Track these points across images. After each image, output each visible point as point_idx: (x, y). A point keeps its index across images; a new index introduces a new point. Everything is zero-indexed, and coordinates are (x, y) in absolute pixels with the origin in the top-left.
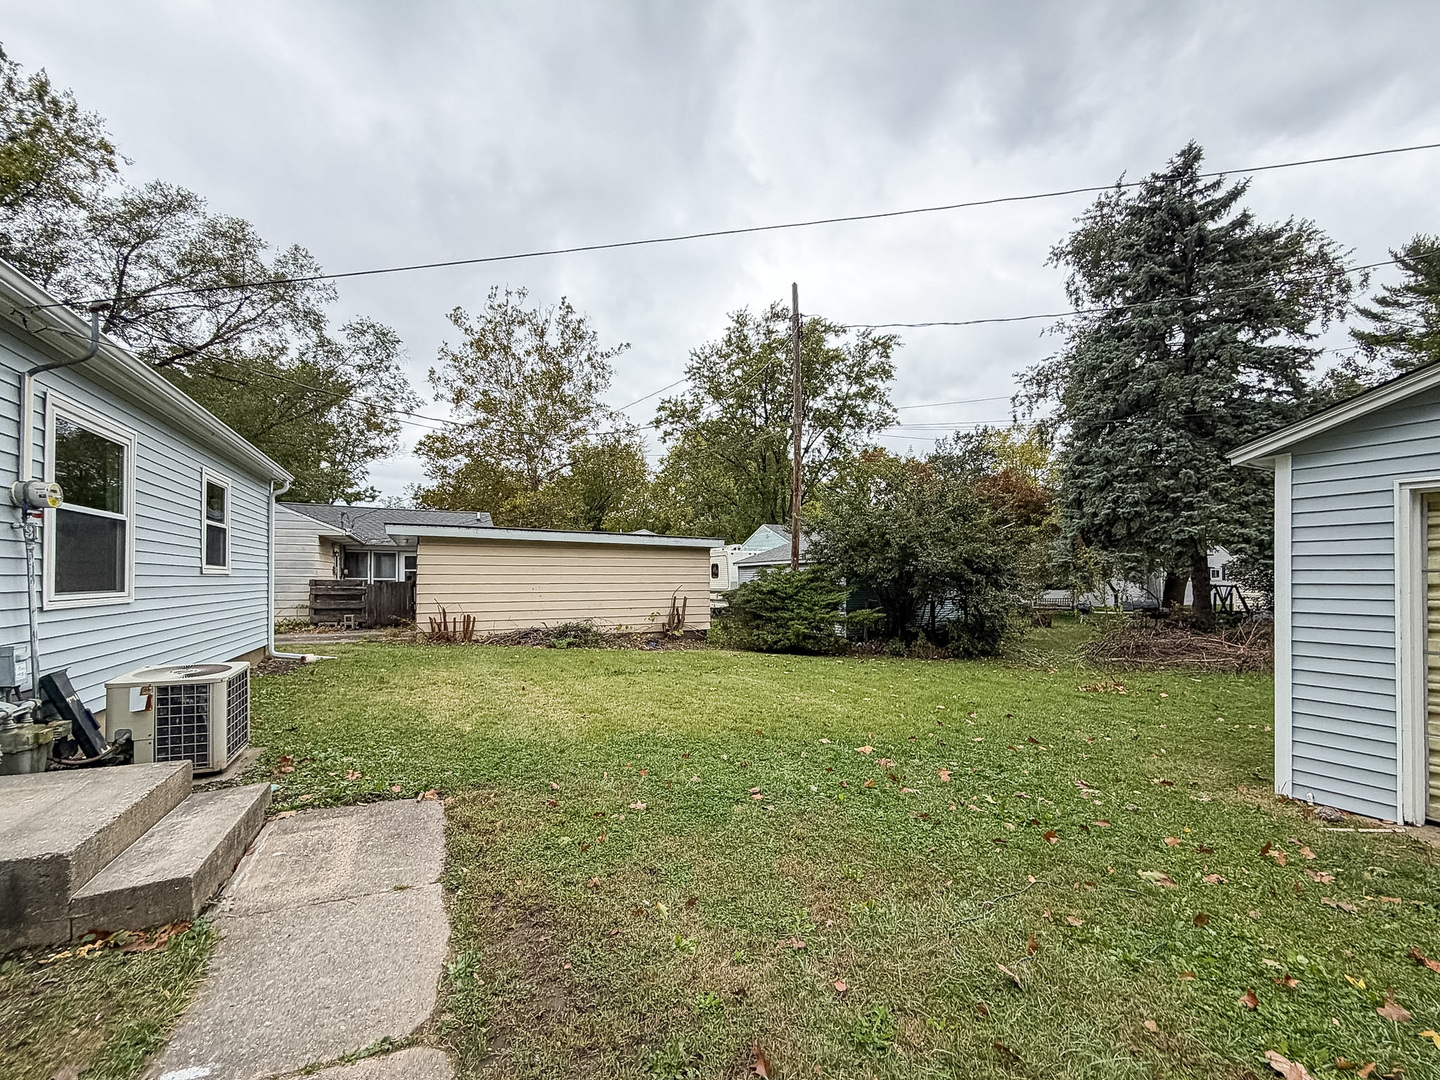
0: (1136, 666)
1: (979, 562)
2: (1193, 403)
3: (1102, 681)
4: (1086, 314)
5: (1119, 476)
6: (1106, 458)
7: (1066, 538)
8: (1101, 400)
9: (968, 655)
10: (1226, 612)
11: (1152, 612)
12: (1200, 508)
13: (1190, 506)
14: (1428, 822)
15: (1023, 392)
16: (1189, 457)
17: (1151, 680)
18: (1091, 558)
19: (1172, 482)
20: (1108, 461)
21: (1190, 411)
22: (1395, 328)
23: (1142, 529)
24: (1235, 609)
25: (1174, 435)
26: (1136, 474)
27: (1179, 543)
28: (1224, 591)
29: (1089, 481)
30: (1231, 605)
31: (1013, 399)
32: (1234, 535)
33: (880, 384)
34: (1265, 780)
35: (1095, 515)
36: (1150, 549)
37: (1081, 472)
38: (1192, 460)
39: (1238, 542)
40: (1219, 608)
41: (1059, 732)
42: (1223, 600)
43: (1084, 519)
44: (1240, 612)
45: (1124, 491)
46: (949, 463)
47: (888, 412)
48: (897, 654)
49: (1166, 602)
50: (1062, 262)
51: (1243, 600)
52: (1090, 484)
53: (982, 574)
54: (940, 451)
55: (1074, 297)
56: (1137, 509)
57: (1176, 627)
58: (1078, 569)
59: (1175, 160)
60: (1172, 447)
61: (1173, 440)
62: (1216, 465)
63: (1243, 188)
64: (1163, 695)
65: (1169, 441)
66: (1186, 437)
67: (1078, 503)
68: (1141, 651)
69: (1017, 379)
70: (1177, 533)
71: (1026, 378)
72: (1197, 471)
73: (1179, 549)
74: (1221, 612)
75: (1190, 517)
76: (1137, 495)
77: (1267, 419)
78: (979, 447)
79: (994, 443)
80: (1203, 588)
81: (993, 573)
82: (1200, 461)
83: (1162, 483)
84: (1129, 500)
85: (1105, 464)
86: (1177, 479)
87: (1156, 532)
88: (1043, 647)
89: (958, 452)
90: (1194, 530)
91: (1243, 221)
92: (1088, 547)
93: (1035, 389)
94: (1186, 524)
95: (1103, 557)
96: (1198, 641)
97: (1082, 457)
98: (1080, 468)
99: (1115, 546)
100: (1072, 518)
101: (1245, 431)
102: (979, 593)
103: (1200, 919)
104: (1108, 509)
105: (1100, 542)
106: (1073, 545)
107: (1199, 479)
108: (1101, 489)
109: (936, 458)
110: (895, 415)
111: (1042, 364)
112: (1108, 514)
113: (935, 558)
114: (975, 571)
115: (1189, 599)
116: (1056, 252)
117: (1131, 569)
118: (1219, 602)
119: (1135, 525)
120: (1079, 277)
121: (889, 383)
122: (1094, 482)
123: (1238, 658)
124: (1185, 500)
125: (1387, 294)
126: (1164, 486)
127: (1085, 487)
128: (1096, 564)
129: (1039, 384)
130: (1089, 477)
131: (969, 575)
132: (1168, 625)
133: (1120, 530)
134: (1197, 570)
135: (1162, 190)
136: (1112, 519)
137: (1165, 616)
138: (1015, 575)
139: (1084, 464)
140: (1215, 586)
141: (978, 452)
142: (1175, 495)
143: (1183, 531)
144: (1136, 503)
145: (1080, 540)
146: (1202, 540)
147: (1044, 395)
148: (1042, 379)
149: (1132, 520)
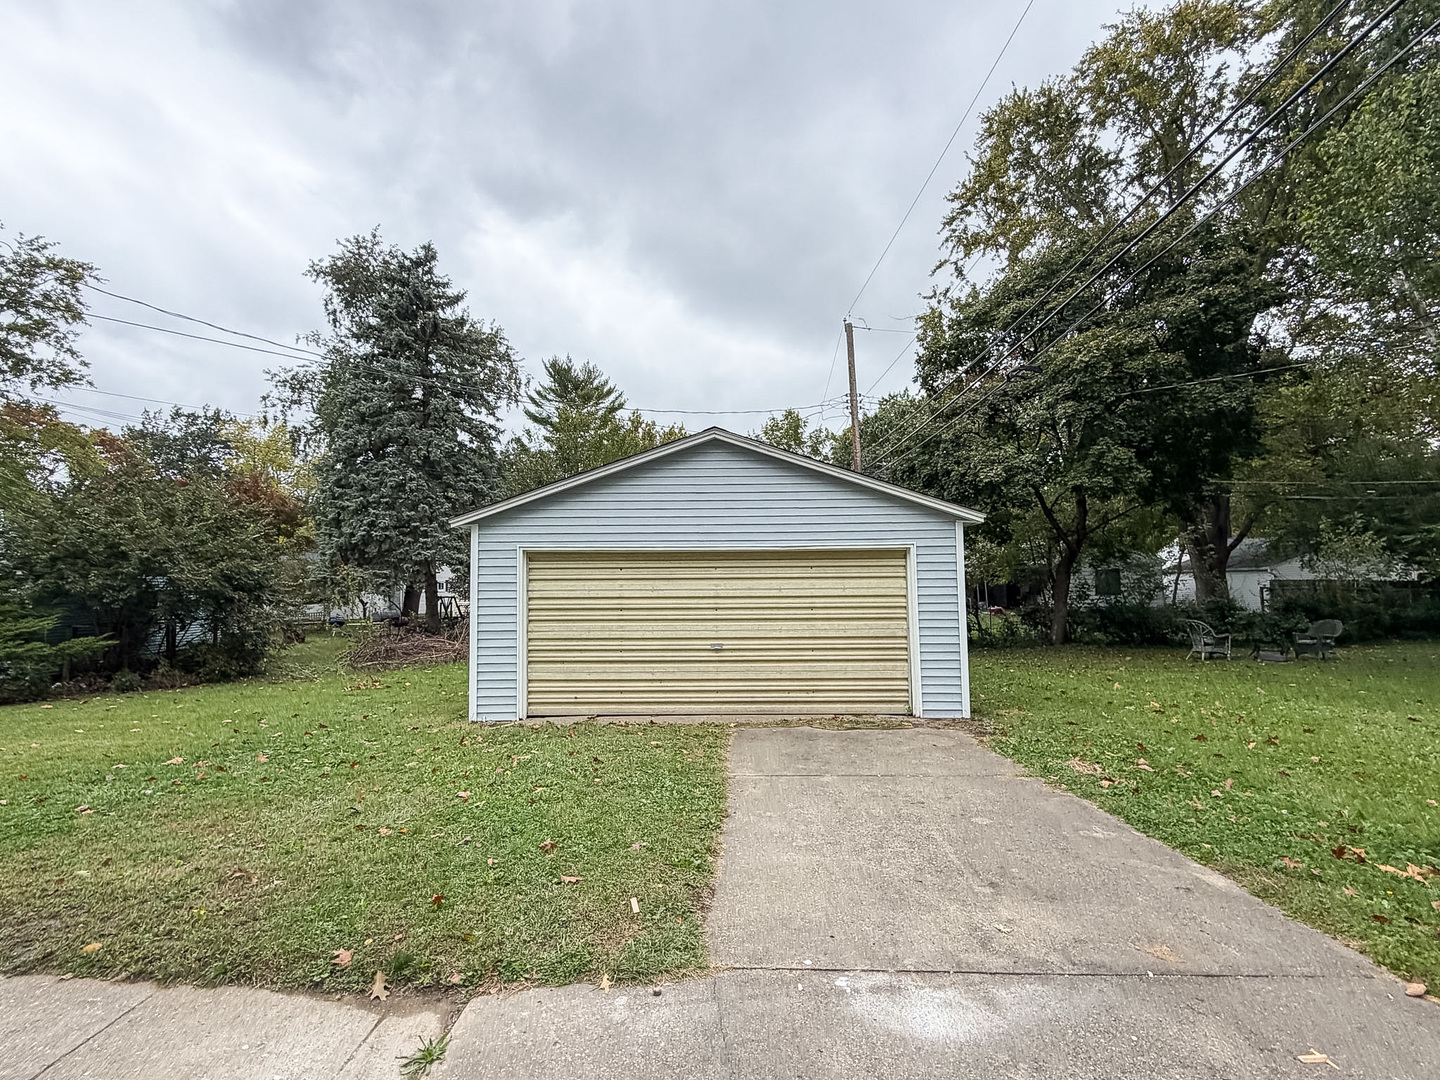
0: (385, 667)
1: (240, 579)
2: (428, 452)
3: (362, 680)
4: (343, 339)
5: (374, 502)
6: (363, 485)
7: (324, 554)
8: (359, 432)
9: (225, 678)
10: (447, 618)
11: (396, 622)
12: (432, 536)
13: (425, 534)
14: (528, 717)
15: (275, 394)
16: (425, 495)
17: (398, 675)
18: (348, 574)
19: (413, 513)
20: (364, 488)
21: (426, 458)
22: (544, 415)
23: (390, 550)
24: (454, 615)
25: (415, 476)
26: (386, 503)
27: (416, 563)
28: (446, 601)
29: (347, 503)
30: (451, 611)
31: (264, 398)
32: (453, 559)
33: (62, 325)
34: (464, 717)
35: (352, 535)
36: (396, 567)
37: (341, 494)
38: (427, 497)
39: (456, 564)
40: (443, 615)
41: (340, 718)
42: (446, 609)
43: (343, 538)
44: (457, 618)
45: (377, 516)
46: (161, 442)
47: (72, 364)
48: (123, 689)
49: (405, 613)
50: (321, 280)
51: (458, 607)
52: (348, 507)
53: (244, 591)
54: (149, 427)
55: (332, 317)
56: (388, 533)
57: (415, 631)
58: (336, 584)
59: (419, 250)
60: (413, 485)
61: (414, 479)
62: (443, 503)
63: (462, 297)
64: (407, 684)
65: (411, 479)
66: (423, 478)
67: (337, 522)
68: (390, 654)
69: (269, 377)
70: (416, 555)
71: (278, 378)
72: (431, 506)
73: (417, 568)
74: (445, 618)
75: (425, 543)
76: (387, 521)
77: (474, 474)
78: (207, 433)
79: (228, 431)
80: (433, 599)
81: (256, 590)
82: (433, 498)
83: (406, 513)
84: (381, 525)
85: (361, 490)
86: (417, 511)
87: (401, 553)
88: (303, 661)
89: (175, 433)
90: (428, 553)
91: (461, 322)
92: (346, 564)
93: (287, 393)
94: (422, 548)
95: (360, 573)
96: (429, 642)
97: (341, 480)
98: (340, 490)
99: (367, 564)
100: (330, 535)
101: (461, 480)
102: (240, 612)
103: (434, 771)
104: (364, 530)
105: (356, 560)
106: (331, 561)
107: (432, 513)
108: (356, 512)
109: (143, 435)
110: (84, 370)
111: (296, 369)
112: (364, 536)
113: (190, 574)
114: (236, 589)
115: (422, 609)
116: (317, 268)
117: (382, 584)
118: (443, 610)
119: (385, 547)
120: (336, 300)
121: (77, 327)
122: (352, 505)
123: (454, 651)
124: (422, 529)
125: (541, 389)
126: (408, 516)
127: (343, 508)
128: (353, 579)
129: (293, 390)
130: (347, 500)
131: (230, 593)
132: (408, 631)
133: (372, 550)
134: (429, 586)
135: (409, 269)
136: (367, 540)
137: (406, 624)
138: (275, 591)
139: (342, 487)
140: (441, 598)
141: (207, 438)
142: (415, 524)
143: (420, 554)
144: (386, 528)
145: (338, 557)
146: (433, 561)
147: (298, 402)
148: (298, 384)
149: (382, 542)
